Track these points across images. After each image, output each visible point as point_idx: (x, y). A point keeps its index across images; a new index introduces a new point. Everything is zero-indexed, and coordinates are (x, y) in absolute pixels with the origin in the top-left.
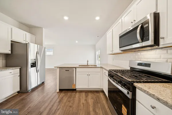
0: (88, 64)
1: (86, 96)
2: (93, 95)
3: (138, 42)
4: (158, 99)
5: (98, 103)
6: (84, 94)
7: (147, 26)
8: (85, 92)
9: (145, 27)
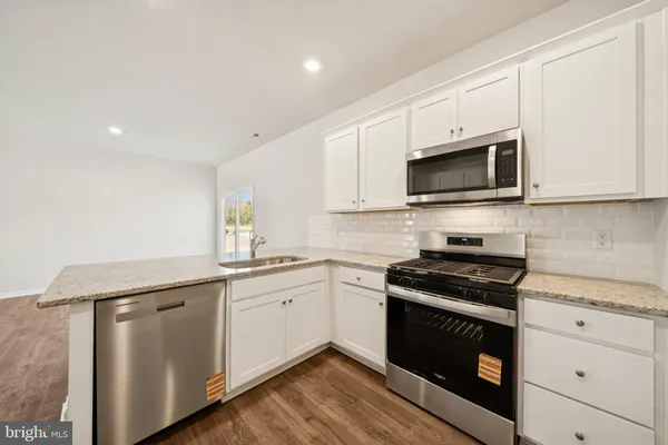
0: (253, 255)
1: (299, 402)
2: (315, 380)
3: (486, 187)
4: (593, 304)
5: (356, 400)
6: (275, 396)
7: (510, 156)
8: (275, 389)
9: (506, 156)
